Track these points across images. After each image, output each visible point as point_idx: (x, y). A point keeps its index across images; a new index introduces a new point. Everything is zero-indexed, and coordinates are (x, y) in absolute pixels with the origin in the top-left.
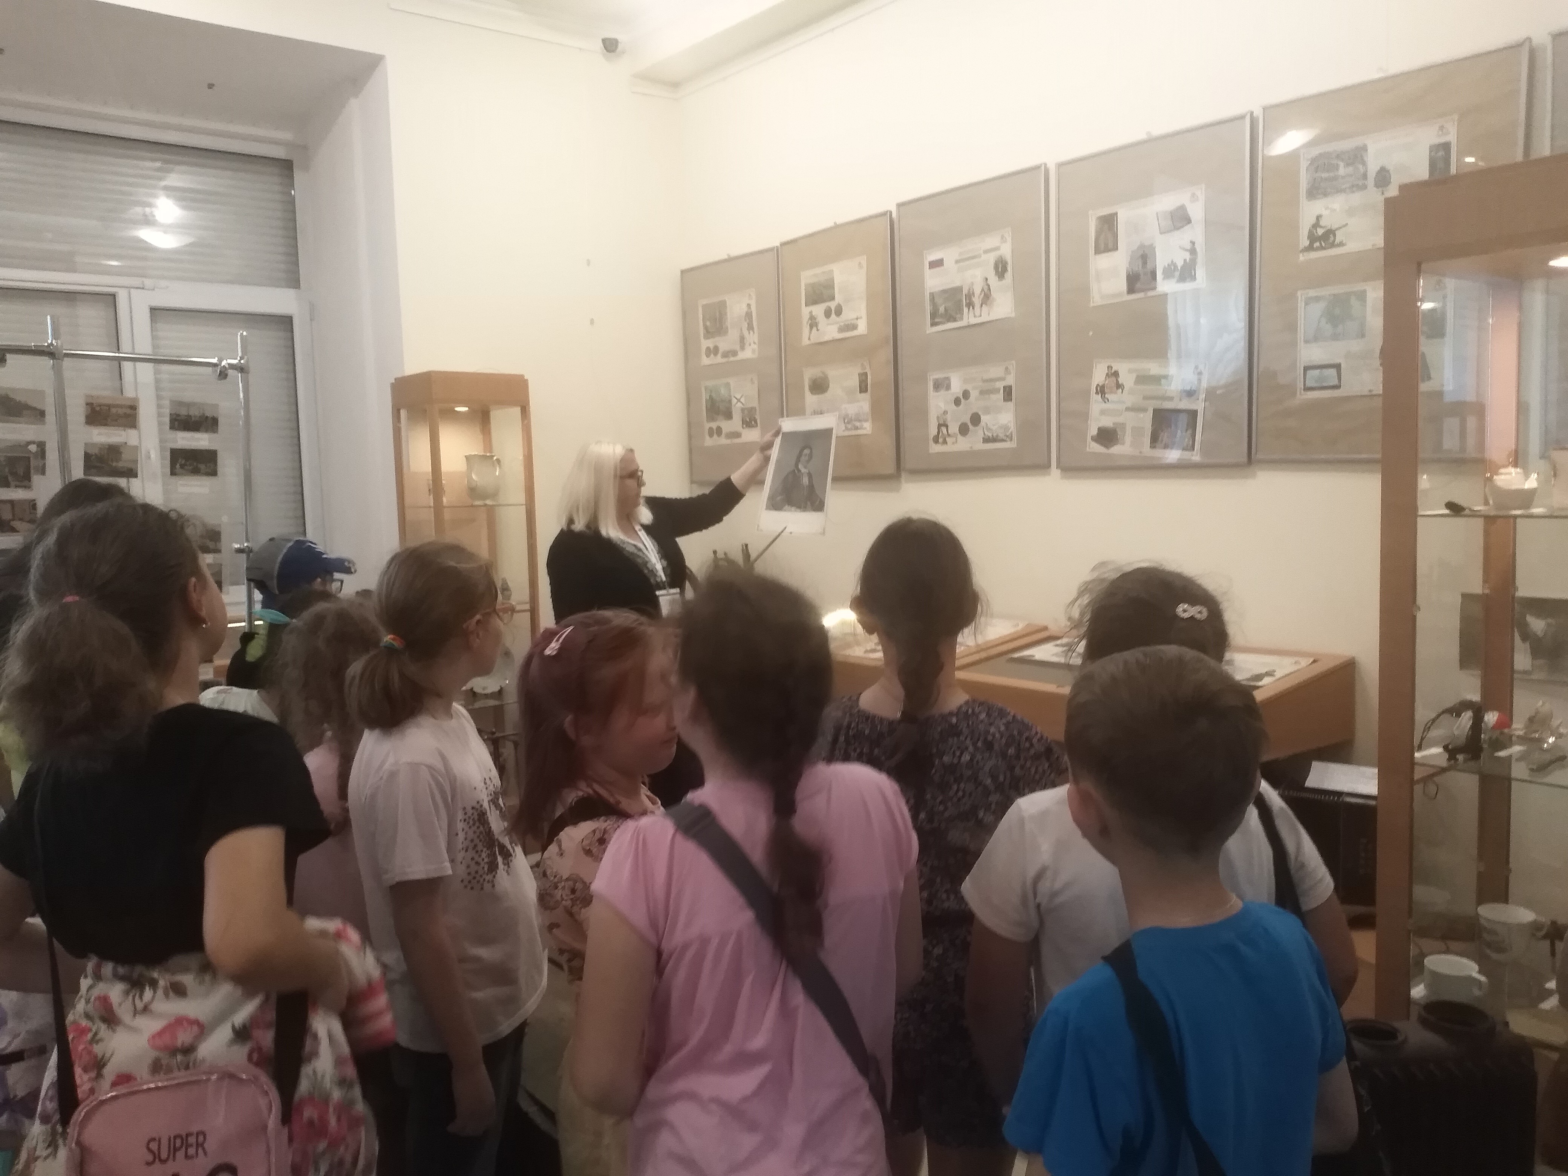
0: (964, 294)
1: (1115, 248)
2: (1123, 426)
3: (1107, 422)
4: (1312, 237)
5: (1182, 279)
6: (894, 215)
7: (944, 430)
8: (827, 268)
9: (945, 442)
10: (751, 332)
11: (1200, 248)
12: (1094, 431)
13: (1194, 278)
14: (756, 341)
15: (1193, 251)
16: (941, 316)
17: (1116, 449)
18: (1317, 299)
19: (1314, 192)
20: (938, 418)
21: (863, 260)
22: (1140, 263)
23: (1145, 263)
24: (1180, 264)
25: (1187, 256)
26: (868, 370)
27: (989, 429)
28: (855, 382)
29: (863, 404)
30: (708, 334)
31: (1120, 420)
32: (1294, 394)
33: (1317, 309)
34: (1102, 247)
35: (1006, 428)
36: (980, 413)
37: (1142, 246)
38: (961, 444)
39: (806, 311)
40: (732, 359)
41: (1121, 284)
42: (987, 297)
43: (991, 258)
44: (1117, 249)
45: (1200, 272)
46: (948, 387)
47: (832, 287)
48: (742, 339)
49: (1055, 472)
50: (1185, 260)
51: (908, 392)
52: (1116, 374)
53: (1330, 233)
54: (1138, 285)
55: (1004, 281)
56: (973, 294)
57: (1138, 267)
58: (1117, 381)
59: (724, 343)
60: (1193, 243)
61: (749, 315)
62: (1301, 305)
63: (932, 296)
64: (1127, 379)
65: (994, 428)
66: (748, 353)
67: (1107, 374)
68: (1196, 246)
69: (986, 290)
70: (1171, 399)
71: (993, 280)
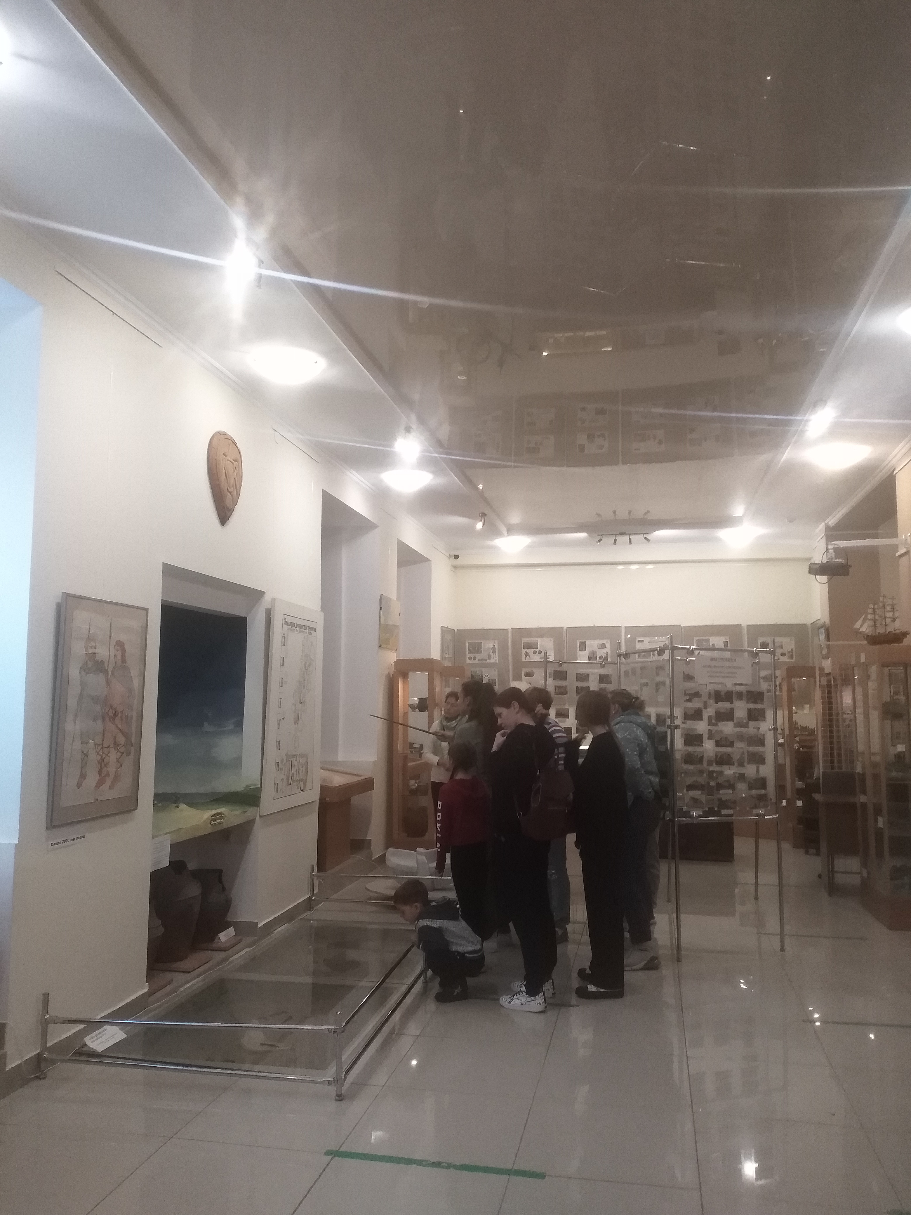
8: (537, 639)
10: (494, 654)
11: (611, 654)
14: (497, 657)
21: (552, 639)
30: (470, 652)
40: (483, 662)
47: (537, 645)
48: (489, 656)
59: (479, 656)
60: (607, 652)
61: (494, 649)
66: (492, 661)
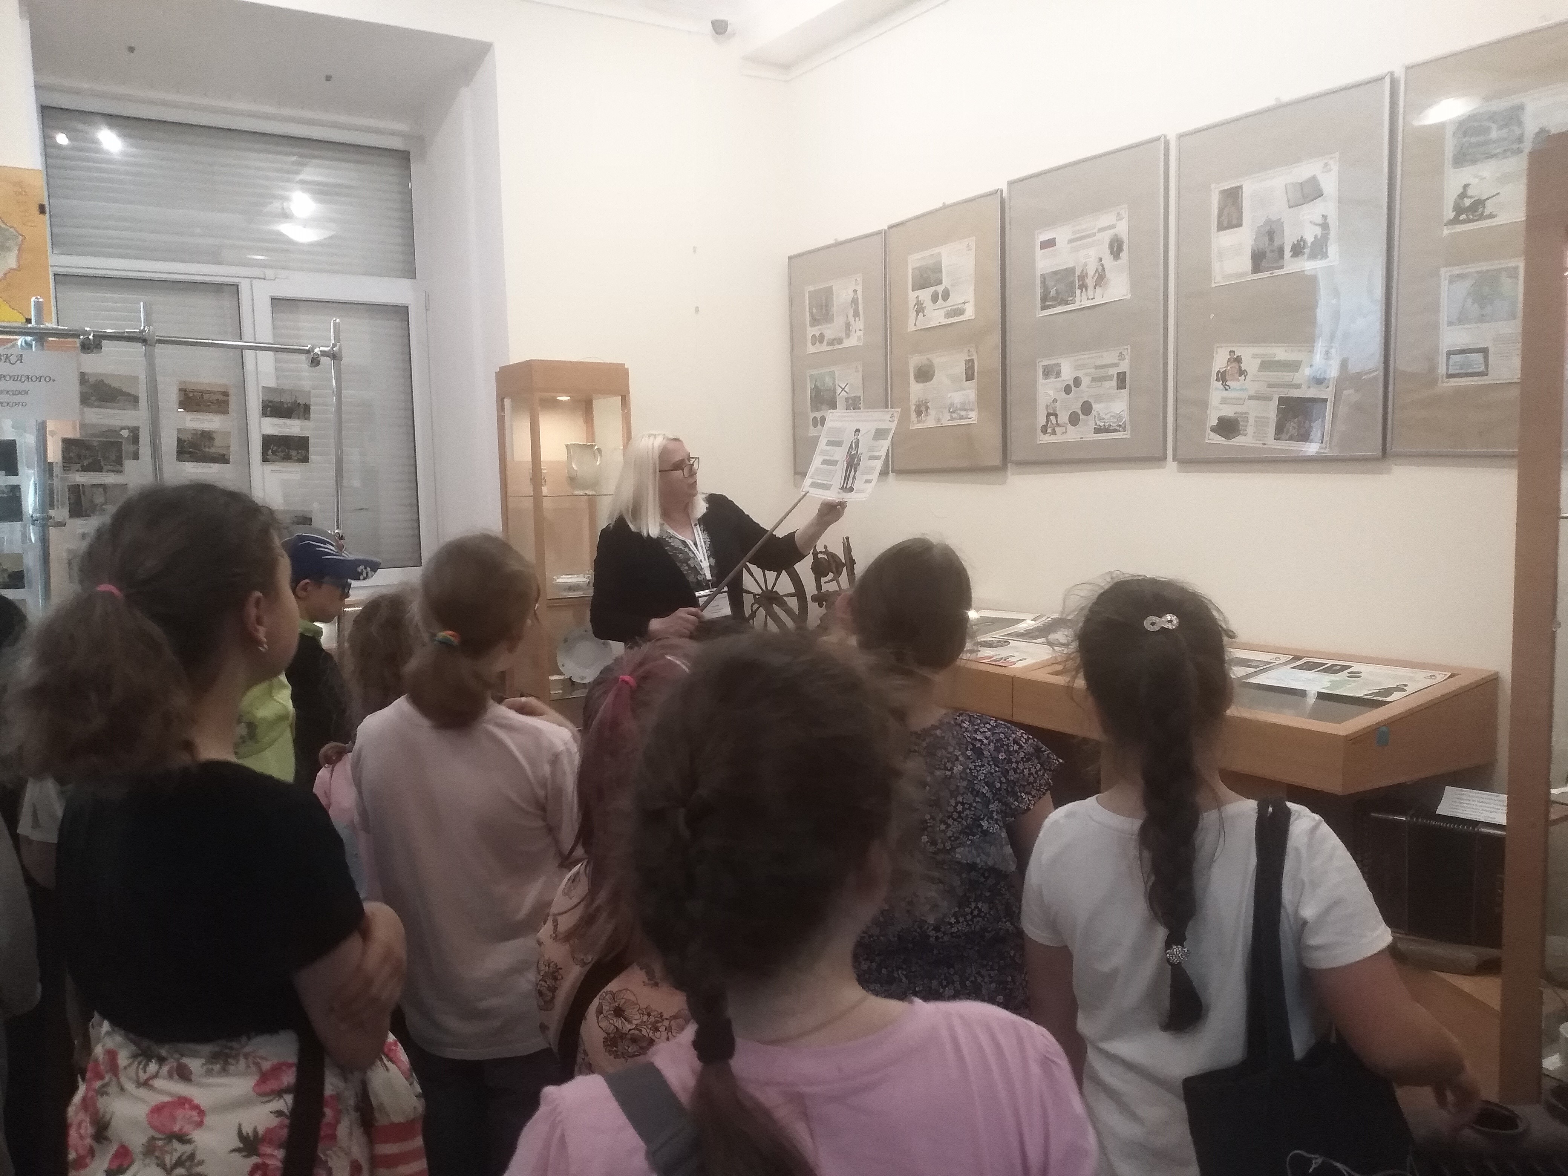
0: (1077, 276)
1: (1239, 225)
2: (1245, 415)
3: (1228, 412)
4: (1459, 209)
5: (1313, 256)
6: (1005, 194)
7: (1053, 418)
8: (934, 251)
9: (1054, 433)
10: (857, 319)
11: (1333, 222)
12: (1214, 422)
13: (1325, 255)
14: (862, 328)
15: (1325, 226)
16: (1054, 299)
17: (1238, 441)
18: (1462, 276)
19: (1462, 159)
20: (1047, 407)
21: (972, 241)
22: (1266, 239)
23: (1271, 239)
24: (1310, 239)
25: (1318, 231)
26: (975, 357)
27: (1100, 419)
28: (961, 369)
29: (968, 393)
30: (815, 322)
31: (1240, 409)
32: (1434, 382)
33: (1463, 287)
34: (1225, 223)
35: (1119, 417)
36: (1092, 402)
37: (1269, 222)
38: (1072, 435)
39: (912, 296)
40: (836, 347)
41: (1246, 264)
42: (1101, 278)
43: (1107, 236)
44: (1241, 225)
45: (1333, 249)
46: (1058, 375)
47: (940, 271)
48: (848, 326)
49: (1171, 465)
50: (1316, 236)
51: (1015, 378)
52: (1238, 360)
53: (1479, 203)
54: (1264, 264)
55: (1118, 262)
56: (1087, 274)
57: (1264, 244)
58: (1240, 367)
59: (830, 331)
60: (1325, 217)
61: (855, 301)
62: (1444, 284)
63: (1044, 278)
64: (1250, 364)
65: (1106, 417)
66: (852, 342)
67: (1229, 360)
68: (1329, 220)
69: (1100, 271)
70: (1298, 386)
71: (1108, 260)
